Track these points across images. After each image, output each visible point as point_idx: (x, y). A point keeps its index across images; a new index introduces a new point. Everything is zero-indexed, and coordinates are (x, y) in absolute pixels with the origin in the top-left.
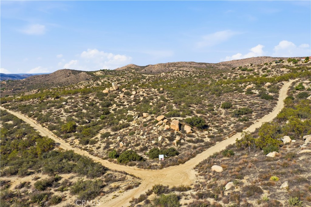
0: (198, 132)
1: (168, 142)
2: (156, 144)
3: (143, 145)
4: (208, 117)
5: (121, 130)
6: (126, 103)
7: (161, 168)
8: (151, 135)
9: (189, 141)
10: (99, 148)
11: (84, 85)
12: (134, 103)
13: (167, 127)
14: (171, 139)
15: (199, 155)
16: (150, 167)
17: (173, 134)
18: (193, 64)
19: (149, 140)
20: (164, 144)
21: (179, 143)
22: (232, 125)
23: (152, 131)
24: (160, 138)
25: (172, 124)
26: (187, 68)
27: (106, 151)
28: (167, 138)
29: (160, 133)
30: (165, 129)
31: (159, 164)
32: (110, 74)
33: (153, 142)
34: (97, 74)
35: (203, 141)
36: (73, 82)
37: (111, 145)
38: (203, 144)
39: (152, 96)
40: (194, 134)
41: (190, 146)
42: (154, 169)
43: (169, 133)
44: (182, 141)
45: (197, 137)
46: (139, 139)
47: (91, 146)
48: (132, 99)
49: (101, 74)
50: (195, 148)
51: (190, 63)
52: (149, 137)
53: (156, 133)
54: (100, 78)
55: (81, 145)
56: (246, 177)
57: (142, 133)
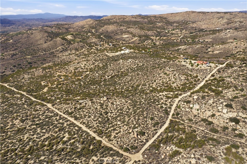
0: (142, 137)
1: (134, 142)
2: (131, 143)
3: (128, 143)
4: (145, 126)
5: (119, 134)
6: (113, 111)
7: (134, 154)
8: (129, 139)
9: (140, 142)
10: (115, 143)
11: (72, 67)
12: (116, 110)
13: (133, 136)
14: (135, 141)
15: (142, 149)
16: (132, 154)
17: (135, 139)
18: (138, 19)
19: (129, 142)
20: (133, 143)
21: (137, 143)
22: (152, 133)
23: (129, 138)
24: (132, 141)
25: (135, 135)
26: (133, 29)
27: (118, 145)
28: (134, 141)
29: (132, 138)
30: (133, 137)
31: (134, 153)
32: (78, 37)
33: (130, 142)
34: (68, 38)
35: (143, 142)
36: (53, 47)
37: (118, 142)
38: (143, 143)
39: (123, 105)
40: (141, 138)
41: (140, 144)
42: (133, 154)
43: (134, 138)
44: (138, 142)
45: (142, 140)
46: (126, 141)
47: (112, 142)
48: (115, 108)
49: (72, 38)
50: (141, 145)
51: (135, 18)
52: (129, 140)
53: (130, 139)
54: (72, 43)
55: (109, 142)
56: (150, 159)
57: (126, 138)
